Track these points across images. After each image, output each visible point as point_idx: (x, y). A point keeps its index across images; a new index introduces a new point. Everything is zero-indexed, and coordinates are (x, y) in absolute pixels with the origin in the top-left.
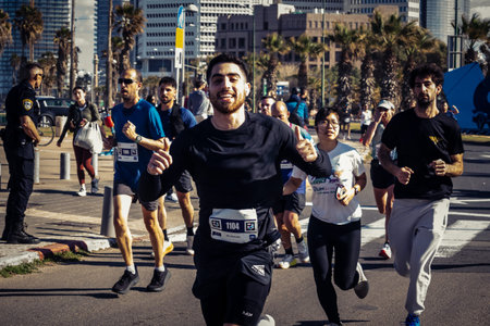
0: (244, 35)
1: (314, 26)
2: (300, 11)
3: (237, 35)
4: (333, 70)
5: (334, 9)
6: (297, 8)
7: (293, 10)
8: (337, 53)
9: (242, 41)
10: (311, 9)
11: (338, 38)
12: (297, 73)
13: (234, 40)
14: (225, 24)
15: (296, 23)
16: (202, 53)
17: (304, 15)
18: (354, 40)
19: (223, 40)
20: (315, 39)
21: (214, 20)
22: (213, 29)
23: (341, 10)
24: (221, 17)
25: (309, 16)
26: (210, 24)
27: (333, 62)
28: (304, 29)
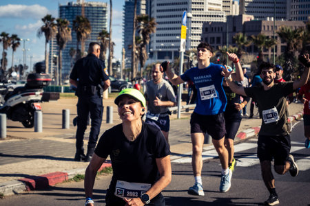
0: (220, 35)
1: (266, 28)
2: (257, 19)
3: (215, 35)
4: (280, 58)
5: (280, 18)
6: (255, 17)
7: (253, 18)
8: (282, 46)
9: (218, 39)
10: (265, 18)
11: (284, 35)
12: (256, 59)
13: (214, 38)
14: (207, 28)
15: (255, 27)
16: (192, 47)
17: (260, 22)
18: (295, 37)
19: (206, 39)
20: (268, 37)
21: (200, 26)
22: (200, 32)
23: (285, 18)
24: (205, 24)
25: (264, 23)
26: (198, 28)
27: (279, 53)
28: (260, 31)
